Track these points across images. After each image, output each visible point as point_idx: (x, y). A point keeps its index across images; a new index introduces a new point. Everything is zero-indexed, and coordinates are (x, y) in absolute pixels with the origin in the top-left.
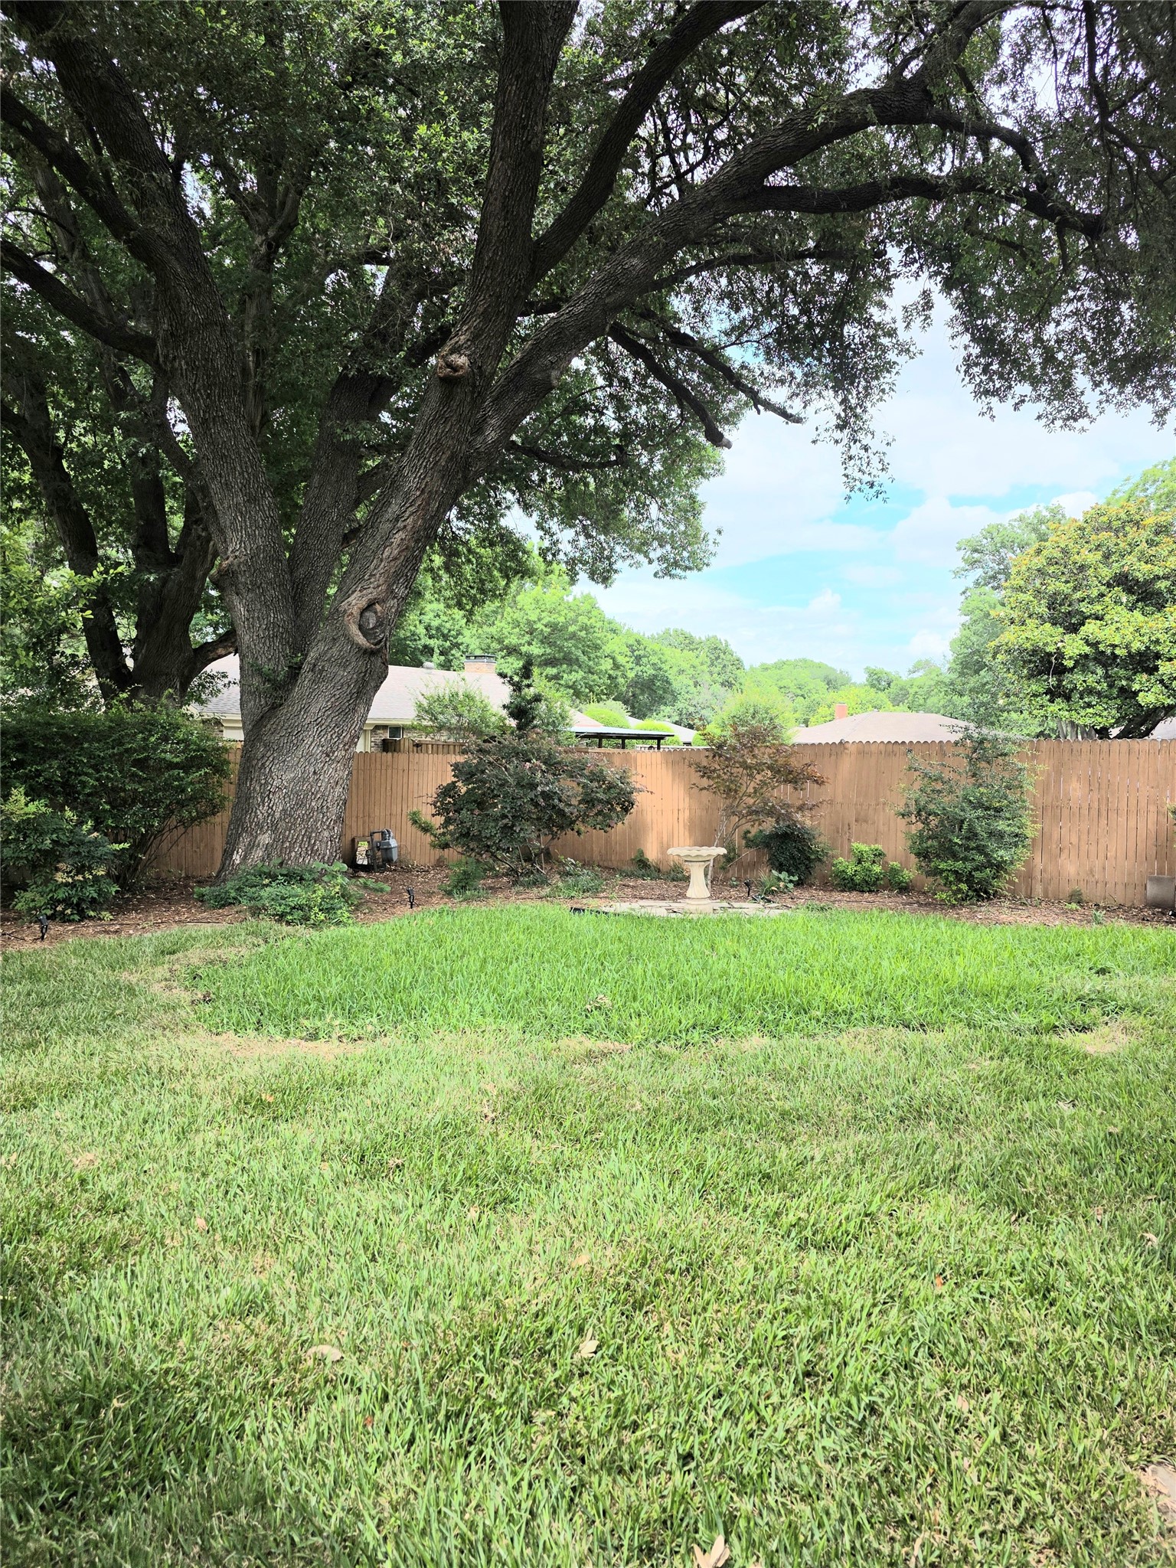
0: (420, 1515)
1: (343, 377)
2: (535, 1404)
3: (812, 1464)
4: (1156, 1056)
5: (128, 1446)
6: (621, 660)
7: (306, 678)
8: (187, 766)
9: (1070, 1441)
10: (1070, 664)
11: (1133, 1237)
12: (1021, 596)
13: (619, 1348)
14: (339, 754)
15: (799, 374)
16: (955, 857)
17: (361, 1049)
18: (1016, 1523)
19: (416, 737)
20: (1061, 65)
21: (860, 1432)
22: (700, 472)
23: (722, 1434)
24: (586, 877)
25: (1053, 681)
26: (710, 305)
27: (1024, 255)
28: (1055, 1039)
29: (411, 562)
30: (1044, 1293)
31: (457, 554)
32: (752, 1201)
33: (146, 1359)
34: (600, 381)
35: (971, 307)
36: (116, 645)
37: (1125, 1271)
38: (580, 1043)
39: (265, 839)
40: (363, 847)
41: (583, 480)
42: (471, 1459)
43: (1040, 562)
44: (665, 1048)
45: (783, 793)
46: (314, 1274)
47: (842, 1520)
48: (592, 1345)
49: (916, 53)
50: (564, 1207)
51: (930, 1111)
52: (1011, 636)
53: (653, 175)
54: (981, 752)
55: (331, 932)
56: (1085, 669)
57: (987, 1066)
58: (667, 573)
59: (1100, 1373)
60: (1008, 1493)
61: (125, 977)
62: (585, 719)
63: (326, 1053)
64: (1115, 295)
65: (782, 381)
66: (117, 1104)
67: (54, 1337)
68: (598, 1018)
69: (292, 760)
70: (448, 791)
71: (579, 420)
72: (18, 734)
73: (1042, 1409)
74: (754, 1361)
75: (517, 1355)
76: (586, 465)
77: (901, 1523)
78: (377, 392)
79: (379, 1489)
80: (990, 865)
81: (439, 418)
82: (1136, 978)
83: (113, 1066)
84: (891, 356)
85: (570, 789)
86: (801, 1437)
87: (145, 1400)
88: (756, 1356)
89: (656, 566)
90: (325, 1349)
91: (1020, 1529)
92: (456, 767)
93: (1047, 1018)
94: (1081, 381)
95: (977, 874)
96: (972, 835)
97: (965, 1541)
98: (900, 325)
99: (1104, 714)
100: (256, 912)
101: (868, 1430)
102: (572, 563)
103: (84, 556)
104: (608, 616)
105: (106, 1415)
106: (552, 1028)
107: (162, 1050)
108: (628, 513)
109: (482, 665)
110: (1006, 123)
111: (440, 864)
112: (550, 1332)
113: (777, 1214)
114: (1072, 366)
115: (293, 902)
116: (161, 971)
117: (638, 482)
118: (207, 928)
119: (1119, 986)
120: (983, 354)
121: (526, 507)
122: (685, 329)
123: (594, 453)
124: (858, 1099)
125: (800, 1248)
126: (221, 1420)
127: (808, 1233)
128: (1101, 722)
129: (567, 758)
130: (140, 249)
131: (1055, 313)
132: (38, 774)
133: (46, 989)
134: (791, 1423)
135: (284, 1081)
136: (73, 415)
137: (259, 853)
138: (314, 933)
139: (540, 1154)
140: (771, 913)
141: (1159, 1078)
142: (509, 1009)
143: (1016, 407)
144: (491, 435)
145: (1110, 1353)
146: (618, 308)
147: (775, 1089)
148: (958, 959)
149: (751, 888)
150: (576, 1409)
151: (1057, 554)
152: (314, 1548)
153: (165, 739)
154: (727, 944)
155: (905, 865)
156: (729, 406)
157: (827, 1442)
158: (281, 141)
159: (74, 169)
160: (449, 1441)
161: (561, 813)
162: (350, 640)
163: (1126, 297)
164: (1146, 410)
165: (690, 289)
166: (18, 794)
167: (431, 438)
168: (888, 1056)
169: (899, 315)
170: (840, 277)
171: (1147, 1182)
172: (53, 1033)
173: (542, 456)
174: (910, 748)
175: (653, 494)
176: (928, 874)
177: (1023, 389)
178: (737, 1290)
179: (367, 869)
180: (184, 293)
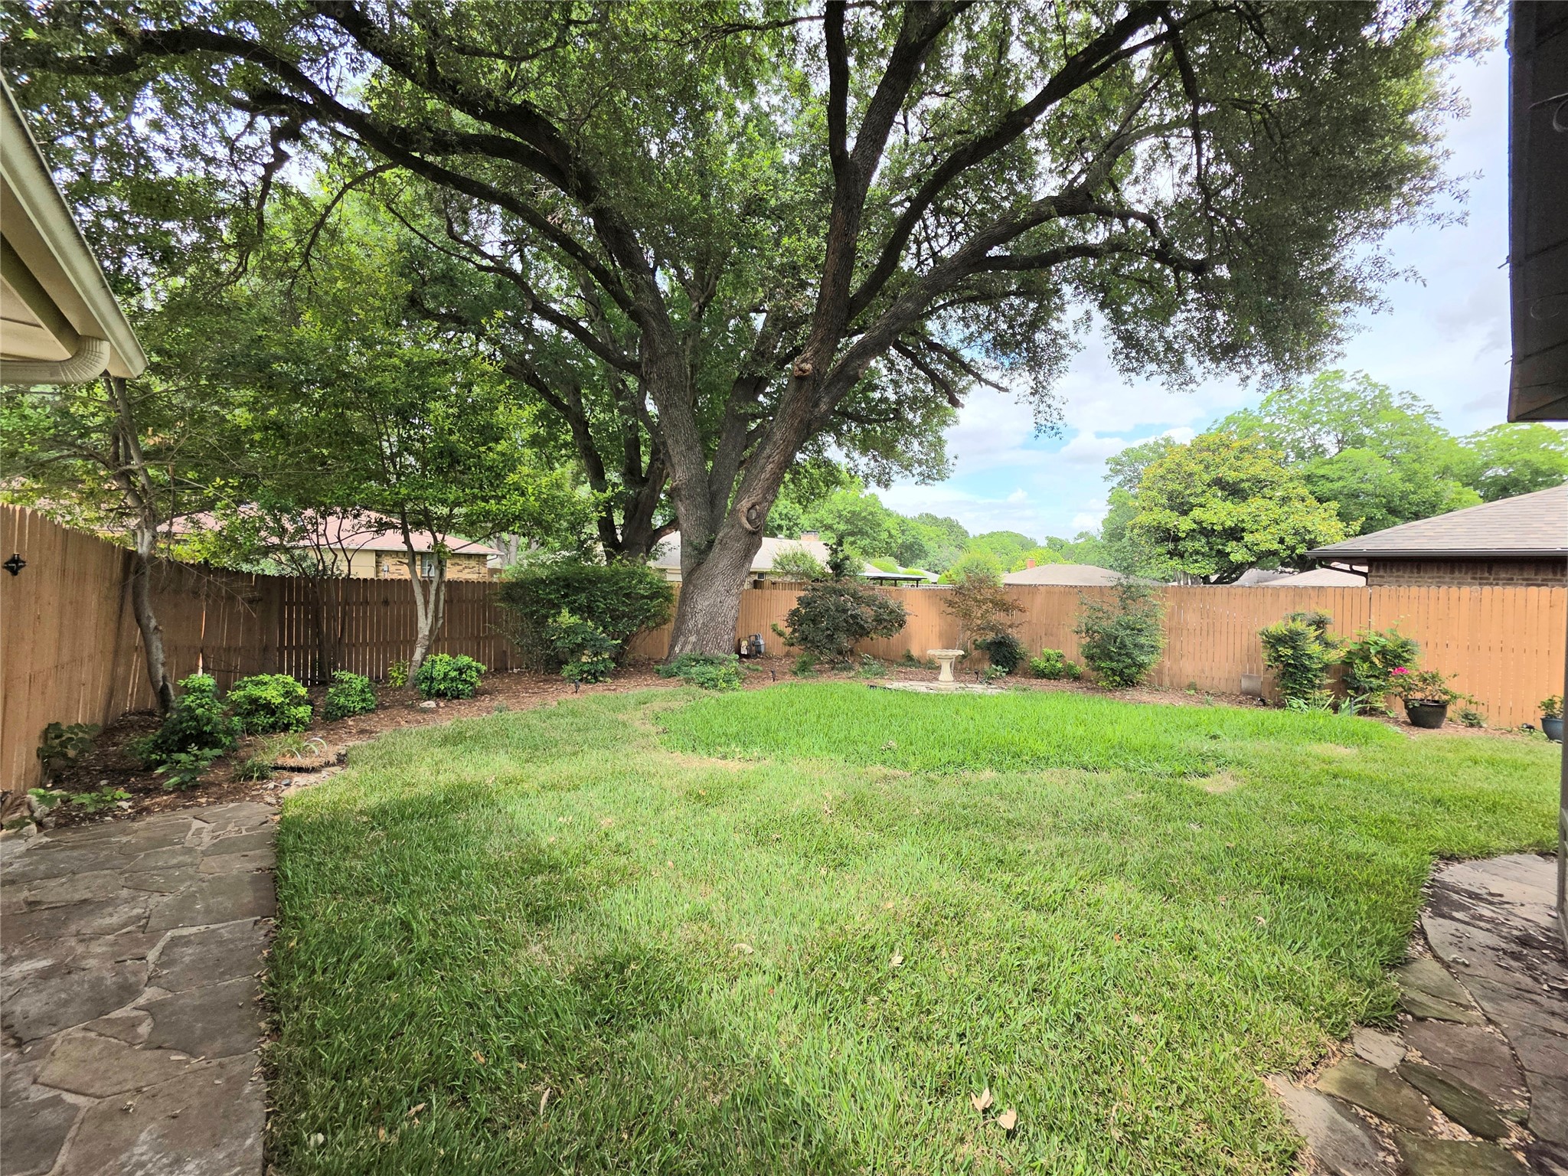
0: (805, 1052)
1: (740, 379)
2: (867, 992)
3: (1042, 1049)
4: (1257, 796)
5: (640, 992)
6: (893, 532)
7: (716, 548)
8: (651, 597)
9: (1213, 1052)
10: (1183, 535)
11: (1248, 918)
12: (1149, 493)
13: (916, 963)
14: (734, 591)
15: (1007, 363)
16: (1111, 659)
17: (751, 767)
18: (1180, 1103)
19: (773, 579)
20: (1176, 170)
21: (1071, 1031)
22: (944, 422)
23: (983, 1023)
24: (876, 666)
25: (1171, 546)
26: (950, 325)
27: (1152, 287)
28: (1186, 782)
29: (777, 480)
30: (1188, 951)
31: (799, 473)
32: (992, 876)
33: (645, 941)
34: (885, 372)
35: (1118, 318)
36: (613, 528)
37: (1244, 941)
38: (878, 770)
39: (693, 639)
40: (744, 644)
41: (874, 429)
42: (832, 1021)
43: (1161, 471)
44: (931, 775)
45: (998, 617)
46: (734, 900)
47: (1063, 1087)
48: (900, 959)
49: (1082, 171)
50: (877, 872)
51: (1104, 825)
52: (1145, 518)
53: (918, 254)
54: (1129, 594)
55: (730, 694)
56: (1193, 538)
57: (1139, 797)
58: (923, 482)
59: (1232, 1009)
60: (1173, 1082)
61: (621, 717)
62: (871, 569)
63: (733, 766)
64: (1213, 308)
65: (996, 368)
66: (621, 791)
67: (597, 924)
68: (888, 754)
69: (708, 594)
70: (794, 613)
71: (871, 395)
72: (566, 579)
73: (1192, 1028)
74: (1000, 979)
75: (855, 962)
76: (875, 421)
77: (1102, 1094)
78: (759, 384)
79: (779, 1033)
80: (1135, 664)
81: (794, 399)
82: (1239, 743)
83: (618, 768)
84: (1065, 351)
85: (867, 613)
86: (1033, 1030)
87: (647, 966)
88: (1001, 975)
89: (917, 478)
90: (744, 946)
91: (1182, 1107)
92: (799, 599)
93: (1179, 768)
94: (1190, 361)
95: (1126, 671)
96: (1123, 646)
97: (1147, 1112)
98: (1071, 332)
99: (1208, 568)
100: (688, 681)
101: (1076, 1030)
102: (866, 477)
103: (598, 480)
104: (885, 506)
105: (628, 973)
106: (863, 760)
107: (643, 760)
108: (900, 447)
109: (812, 536)
110: (1141, 209)
111: (788, 655)
112: (873, 948)
113: (1009, 886)
114: (1184, 352)
115: (708, 676)
116: (640, 714)
117: (906, 429)
118: (662, 690)
119: (1227, 746)
120: (1125, 347)
121: (840, 445)
122: (936, 340)
123: (880, 413)
124: (1056, 814)
125: (1024, 909)
126: (690, 982)
127: (1029, 899)
128: (1204, 572)
129: (866, 594)
130: (635, 315)
131: (1173, 320)
132: (575, 601)
133: (580, 722)
134: (1026, 1020)
135: (710, 783)
136: (593, 403)
137: (689, 647)
138: (721, 695)
139: (859, 836)
140: (992, 691)
141: (1258, 811)
142: (835, 746)
143: (1147, 378)
144: (823, 407)
145: (1238, 995)
146: (898, 332)
147: (1003, 805)
148: (1117, 727)
149: (979, 675)
150: (891, 997)
151: (1174, 467)
152: (745, 1065)
153: (640, 582)
154: (967, 711)
155: (1078, 662)
156: (962, 384)
157: (1051, 1035)
158: (709, 252)
159: (602, 274)
160: (818, 1010)
161: (862, 627)
162: (741, 526)
163: (1220, 308)
164: (1235, 377)
165: (939, 317)
166: (565, 612)
167: (789, 410)
168: (1073, 788)
169: (1071, 325)
170: (1032, 305)
171: (1255, 882)
172: (585, 747)
173: (850, 417)
174: (1080, 589)
175: (916, 436)
176: (1093, 670)
177: (1153, 367)
178: (986, 932)
179: (747, 657)
180: (657, 338)
